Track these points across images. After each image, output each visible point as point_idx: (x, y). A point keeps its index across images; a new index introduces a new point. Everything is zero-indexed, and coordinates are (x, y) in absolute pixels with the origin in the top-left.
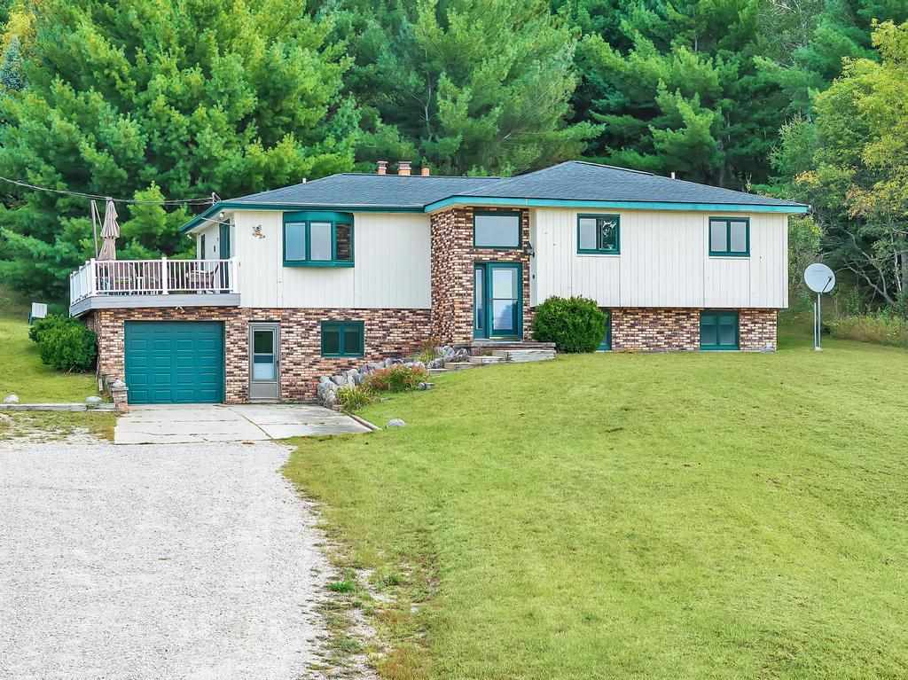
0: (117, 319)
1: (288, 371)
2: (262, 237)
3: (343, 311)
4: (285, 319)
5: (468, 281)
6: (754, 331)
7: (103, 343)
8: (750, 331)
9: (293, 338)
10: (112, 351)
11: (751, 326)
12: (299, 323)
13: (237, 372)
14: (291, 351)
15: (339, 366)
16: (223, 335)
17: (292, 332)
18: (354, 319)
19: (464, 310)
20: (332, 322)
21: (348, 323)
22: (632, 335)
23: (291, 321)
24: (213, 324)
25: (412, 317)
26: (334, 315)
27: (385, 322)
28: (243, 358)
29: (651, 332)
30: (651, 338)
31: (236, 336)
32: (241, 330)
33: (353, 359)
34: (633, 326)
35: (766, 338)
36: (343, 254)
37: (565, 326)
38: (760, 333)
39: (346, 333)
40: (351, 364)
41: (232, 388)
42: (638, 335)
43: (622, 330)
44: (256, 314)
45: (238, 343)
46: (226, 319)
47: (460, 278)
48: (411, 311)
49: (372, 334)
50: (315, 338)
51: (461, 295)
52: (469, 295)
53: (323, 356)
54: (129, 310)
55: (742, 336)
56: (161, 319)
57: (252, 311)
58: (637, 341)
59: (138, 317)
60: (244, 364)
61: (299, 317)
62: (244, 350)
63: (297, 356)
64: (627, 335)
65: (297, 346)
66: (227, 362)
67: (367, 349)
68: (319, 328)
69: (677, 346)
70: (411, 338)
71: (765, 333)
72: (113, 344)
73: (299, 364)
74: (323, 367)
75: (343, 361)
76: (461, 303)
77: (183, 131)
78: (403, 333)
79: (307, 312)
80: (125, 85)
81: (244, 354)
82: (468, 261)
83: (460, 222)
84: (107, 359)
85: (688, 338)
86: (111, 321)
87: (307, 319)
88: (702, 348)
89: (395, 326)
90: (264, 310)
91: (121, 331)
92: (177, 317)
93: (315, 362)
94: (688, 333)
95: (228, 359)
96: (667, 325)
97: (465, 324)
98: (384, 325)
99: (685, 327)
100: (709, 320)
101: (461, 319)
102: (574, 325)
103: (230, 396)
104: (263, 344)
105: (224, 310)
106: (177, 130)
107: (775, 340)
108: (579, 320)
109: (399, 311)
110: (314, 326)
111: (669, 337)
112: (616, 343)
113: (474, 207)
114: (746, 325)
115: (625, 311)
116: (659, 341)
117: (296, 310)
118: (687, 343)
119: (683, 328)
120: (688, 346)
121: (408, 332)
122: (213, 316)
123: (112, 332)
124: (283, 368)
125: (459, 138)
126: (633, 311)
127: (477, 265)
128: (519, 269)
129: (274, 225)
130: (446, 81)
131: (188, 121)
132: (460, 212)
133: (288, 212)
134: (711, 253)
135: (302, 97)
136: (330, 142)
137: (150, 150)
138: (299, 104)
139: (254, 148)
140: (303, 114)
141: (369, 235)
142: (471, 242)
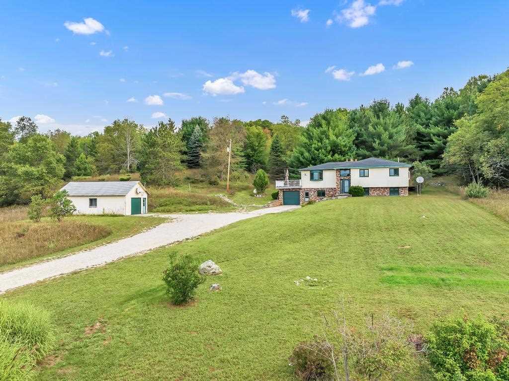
2: (306, 175)
3: (321, 189)
4: (310, 190)
5: (339, 184)
7: (279, 195)
8: (402, 192)
11: (402, 190)
13: (302, 200)
16: (299, 193)
17: (312, 192)
20: (319, 191)
21: (322, 191)
24: (297, 191)
25: (334, 189)
26: (319, 189)
27: (329, 190)
28: (303, 197)
30: (378, 193)
32: (302, 192)
33: (323, 197)
34: (374, 191)
35: (405, 193)
36: (321, 178)
39: (322, 193)
41: (301, 202)
42: (375, 193)
43: (372, 192)
45: (302, 194)
47: (337, 183)
49: (327, 192)
50: (316, 194)
51: (337, 186)
53: (317, 197)
54: (283, 189)
56: (289, 190)
57: (304, 189)
59: (285, 190)
61: (313, 190)
63: (312, 197)
65: (313, 196)
66: (300, 198)
67: (326, 195)
68: (317, 192)
69: (384, 195)
74: (317, 199)
75: (321, 198)
80: (308, 147)
82: (339, 179)
83: (337, 172)
84: (280, 197)
86: (280, 191)
88: (390, 195)
89: (331, 191)
90: (307, 189)
92: (291, 190)
96: (382, 190)
100: (392, 190)
103: (300, 204)
104: (307, 194)
105: (300, 189)
107: (408, 193)
109: (332, 188)
111: (382, 193)
112: (370, 194)
113: (340, 169)
114: (400, 190)
115: (372, 188)
116: (380, 194)
119: (385, 191)
120: (387, 195)
121: (333, 192)
125: (379, 151)
126: (374, 188)
127: (341, 180)
128: (349, 180)
129: (308, 173)
130: (376, 140)
131: (318, 152)
132: (337, 170)
133: (311, 171)
134: (390, 176)
135: (345, 146)
136: (349, 154)
137: (312, 158)
138: (342, 147)
139: (329, 157)
140: (343, 149)
141: (326, 174)
142: (339, 175)
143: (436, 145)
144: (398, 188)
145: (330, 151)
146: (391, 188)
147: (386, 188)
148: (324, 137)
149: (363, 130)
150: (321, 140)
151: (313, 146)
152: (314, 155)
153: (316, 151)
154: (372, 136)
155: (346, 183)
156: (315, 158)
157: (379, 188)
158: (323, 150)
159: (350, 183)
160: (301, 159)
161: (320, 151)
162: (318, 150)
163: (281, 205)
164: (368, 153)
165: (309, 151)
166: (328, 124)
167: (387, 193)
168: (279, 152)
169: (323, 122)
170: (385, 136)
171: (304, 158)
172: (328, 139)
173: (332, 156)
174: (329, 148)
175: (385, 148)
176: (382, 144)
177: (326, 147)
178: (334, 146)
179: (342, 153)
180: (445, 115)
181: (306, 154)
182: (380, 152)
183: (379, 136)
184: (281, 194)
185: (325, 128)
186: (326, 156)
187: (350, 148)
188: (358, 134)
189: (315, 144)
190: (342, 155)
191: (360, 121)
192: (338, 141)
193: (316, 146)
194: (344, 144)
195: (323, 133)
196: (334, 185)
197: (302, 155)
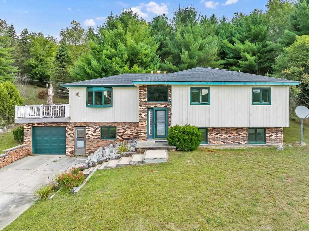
0: (29, 126)
1: (88, 144)
2: (79, 96)
3: (108, 123)
4: (87, 126)
5: (144, 116)
6: (272, 136)
7: (24, 134)
8: (271, 136)
9: (90, 133)
10: (27, 137)
11: (271, 133)
12: (92, 127)
13: (70, 145)
14: (89, 137)
15: (107, 143)
16: (65, 132)
17: (90, 131)
18: (113, 126)
19: (143, 127)
20: (105, 127)
21: (110, 127)
22: (217, 138)
23: (89, 127)
25: (134, 125)
26: (105, 124)
27: (124, 127)
28: (72, 140)
29: (226, 136)
30: (225, 139)
31: (70, 132)
32: (72, 130)
33: (112, 140)
34: (217, 134)
35: (278, 139)
36: (109, 102)
37: (179, 140)
38: (275, 137)
40: (111, 142)
41: (68, 150)
42: (219, 138)
43: (212, 136)
44: (77, 124)
45: (70, 134)
46: (66, 126)
47: (141, 114)
48: (134, 123)
49: (119, 131)
50: (98, 133)
51: (142, 121)
52: (145, 121)
53: (101, 139)
54: (32, 123)
55: (267, 138)
56: (44, 126)
57: (75, 123)
58: (219, 140)
59: (36, 125)
60: (73, 142)
61: (92, 125)
62: (72, 137)
63: (92, 139)
64: (215, 138)
65: (92, 137)
66: (66, 141)
67: (118, 137)
68: (100, 129)
69: (237, 142)
70: (134, 133)
71: (278, 137)
73: (92, 142)
74: (101, 143)
75: (108, 141)
76: (142, 125)
77: (109, 64)
78: (131, 131)
79: (95, 123)
80: (98, 53)
81: (72, 138)
82: (145, 107)
83: (141, 92)
84: (25, 140)
85: (242, 139)
86: (27, 126)
87: (95, 126)
88: (249, 143)
89: (128, 128)
90: (80, 123)
91: (31, 130)
92: (49, 125)
93: (98, 141)
94: (242, 137)
95: (67, 140)
96: (233, 133)
97: (143, 133)
98: (124, 128)
99: (241, 134)
100: (253, 131)
101: (141, 131)
102: (184, 140)
103: (68, 153)
105: (66, 123)
106: (108, 64)
107: (282, 140)
108: (186, 137)
109: (129, 123)
110: (98, 128)
111: (233, 139)
112: (210, 141)
113: (147, 86)
114: (269, 133)
116: (229, 140)
117: (91, 123)
118: (242, 141)
119: (240, 135)
120: (242, 142)
121: (133, 131)
122: (62, 125)
123: (27, 130)
124: (86, 143)
127: (149, 108)
128: (167, 111)
129: (83, 92)
130: (183, 50)
131: (110, 61)
132: (141, 87)
133: (89, 87)
134: (253, 103)
135: (146, 55)
136: (152, 66)
138: (143, 56)
139: (126, 68)
140: (145, 59)
141: (118, 95)
142: (146, 100)
144: (265, 128)
145: (127, 60)
146: (250, 128)
147: (242, 129)
148: (119, 41)
149: (167, 39)
150: (115, 45)
151: (104, 52)
152: (105, 65)
153: (108, 60)
154: (178, 46)
155: (160, 116)
156: (107, 69)
157: (228, 128)
158: (117, 59)
161: (114, 59)
162: (111, 59)
163: (28, 154)
164: (174, 67)
165: (99, 60)
166: (126, 25)
170: (194, 47)
171: (91, 68)
172: (126, 44)
173: (131, 67)
174: (126, 56)
176: (191, 57)
177: (122, 55)
178: (133, 55)
179: (144, 65)
181: (94, 63)
182: (188, 65)
184: (28, 134)
185: (121, 30)
186: (121, 67)
187: (152, 60)
189: (107, 50)
190: (142, 67)
192: (139, 47)
193: (109, 53)
194: (146, 52)
195: (119, 35)
196: (134, 118)
197: (89, 64)
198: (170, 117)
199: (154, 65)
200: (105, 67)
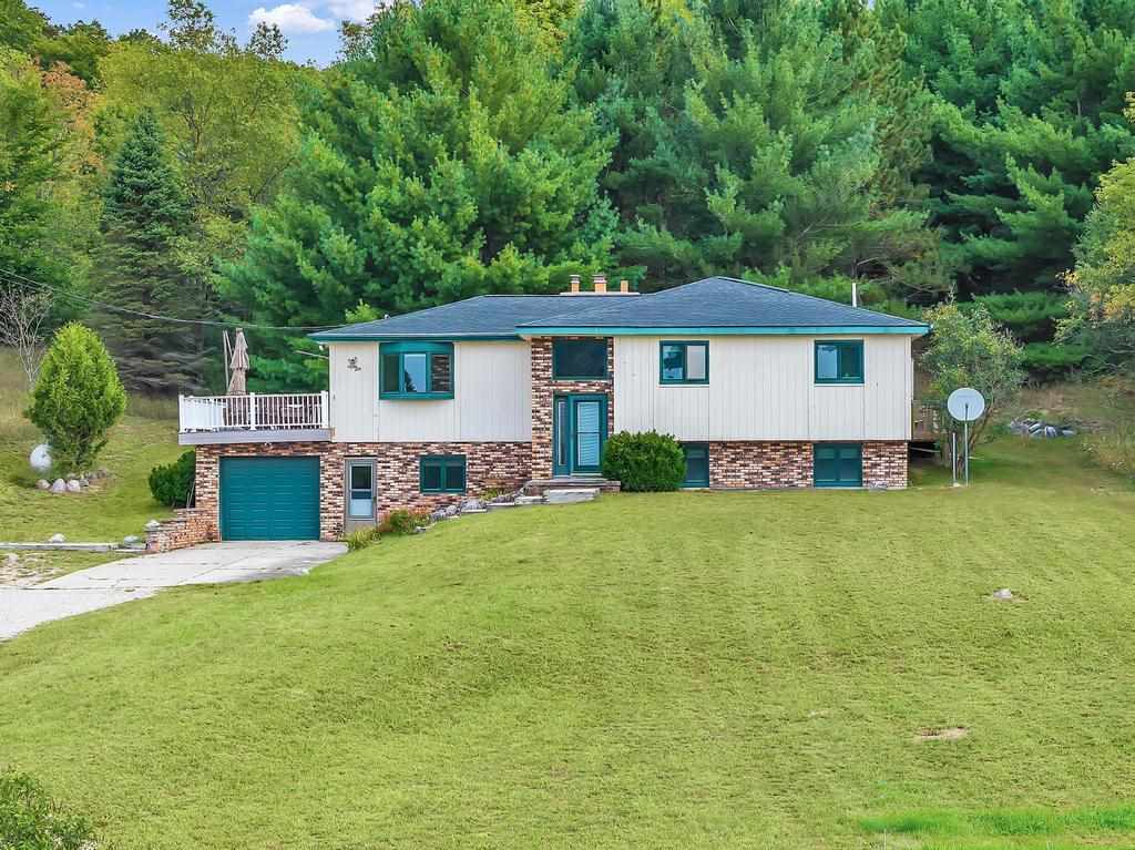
0: (211, 455)
1: (384, 507)
2: (358, 369)
3: (443, 445)
4: (382, 454)
5: (546, 414)
6: (879, 465)
7: (198, 479)
8: (875, 465)
9: (390, 473)
10: (206, 487)
11: (875, 459)
12: (396, 458)
13: (331, 508)
14: (388, 487)
15: (438, 502)
16: (318, 470)
17: (389, 467)
18: (454, 453)
19: (542, 445)
20: (431, 457)
21: (447, 457)
22: (733, 471)
23: (387, 456)
24: (302, 463)
25: (517, 451)
26: (433, 449)
27: (488, 456)
28: (338, 494)
29: (755, 467)
30: (755, 474)
31: (331, 471)
32: (336, 465)
33: (454, 495)
34: (733, 461)
35: (893, 473)
36: (441, 385)
38: (886, 467)
39: (449, 468)
40: (451, 501)
41: (327, 524)
42: (739, 471)
43: (722, 465)
44: (351, 448)
45: (333, 480)
46: (320, 454)
47: (538, 412)
48: (516, 444)
49: (475, 468)
50: (413, 473)
51: (539, 429)
52: (548, 429)
53: (422, 491)
54: (223, 446)
55: (864, 471)
56: (254, 454)
57: (347, 446)
58: (739, 477)
59: (232, 452)
60: (340, 501)
61: (396, 451)
62: (339, 486)
63: (394, 492)
64: (727, 471)
65: (397, 487)
66: (322, 498)
67: (469, 485)
68: (417, 463)
69: (786, 483)
70: (517, 473)
71: (893, 468)
72: (208, 481)
73: (396, 500)
74: (421, 503)
75: (443, 497)
76: (539, 438)
77: (400, 244)
78: (508, 467)
79: (404, 446)
80: (348, 197)
81: (339, 489)
82: (547, 394)
83: (538, 352)
84: (200, 496)
85: (799, 474)
86: (205, 457)
87: (404, 454)
88: (816, 484)
89: (499, 460)
90: (360, 444)
91: (216, 468)
92: (271, 452)
93: (414, 498)
94: (799, 468)
95: (323, 495)
96: (774, 459)
97: (542, 460)
98: (487, 459)
99: (796, 462)
100: (826, 454)
101: (538, 455)
103: (325, 533)
104: (362, 480)
105: (322, 446)
106: (394, 244)
107: (905, 475)
109: (503, 444)
110: (413, 461)
111: (776, 473)
112: (715, 480)
113: (553, 337)
114: (870, 459)
115: (724, 445)
116: (763, 477)
117: (392, 445)
118: (798, 479)
119: (792, 462)
120: (800, 482)
121: (513, 467)
122: (307, 451)
123: (207, 468)
124: (379, 505)
125: (737, 236)
126: (734, 445)
127: (558, 396)
128: (604, 401)
129: (370, 357)
130: (723, 173)
131: (405, 234)
132: (537, 342)
133: (386, 344)
134: (817, 380)
135: (555, 202)
136: (579, 247)
137: (370, 265)
138: (541, 208)
139: (471, 261)
140: (547, 219)
141: (470, 364)
142: (549, 373)
143: (1032, 218)
144: (858, 446)
145: (474, 227)
146: (819, 446)
147: (799, 445)
148: (437, 144)
149: (651, 111)
150: (420, 163)
151: (378, 192)
152: (382, 249)
153: (394, 229)
155: (588, 416)
156: (390, 263)
157: (760, 444)
158: (434, 222)
159: (606, 417)
160: (306, 269)
161: (417, 224)
162: (405, 222)
163: (210, 538)
164: (678, 248)
165: (350, 221)
166: (462, 67)
167: (799, 473)
168: (160, 219)
169: (434, 59)
170: (773, 156)
171: (322, 262)
172: (465, 155)
173: (488, 255)
174: (469, 211)
175: (771, 219)
176: (755, 200)
177: (452, 204)
178: (495, 201)
179: (542, 243)
180: (1080, 56)
181: (338, 243)
182: (746, 244)
183: (741, 158)
185: (442, 91)
186: (448, 257)
187: (583, 215)
188: (626, 137)
189: (388, 182)
190: (538, 252)
191: (636, 64)
192: (522, 169)
193: (396, 198)
194: (549, 187)
195: (436, 120)
196: (517, 429)
197: (309, 241)
198: (612, 418)
199: (590, 242)
200: (378, 258)
